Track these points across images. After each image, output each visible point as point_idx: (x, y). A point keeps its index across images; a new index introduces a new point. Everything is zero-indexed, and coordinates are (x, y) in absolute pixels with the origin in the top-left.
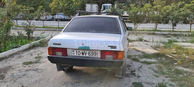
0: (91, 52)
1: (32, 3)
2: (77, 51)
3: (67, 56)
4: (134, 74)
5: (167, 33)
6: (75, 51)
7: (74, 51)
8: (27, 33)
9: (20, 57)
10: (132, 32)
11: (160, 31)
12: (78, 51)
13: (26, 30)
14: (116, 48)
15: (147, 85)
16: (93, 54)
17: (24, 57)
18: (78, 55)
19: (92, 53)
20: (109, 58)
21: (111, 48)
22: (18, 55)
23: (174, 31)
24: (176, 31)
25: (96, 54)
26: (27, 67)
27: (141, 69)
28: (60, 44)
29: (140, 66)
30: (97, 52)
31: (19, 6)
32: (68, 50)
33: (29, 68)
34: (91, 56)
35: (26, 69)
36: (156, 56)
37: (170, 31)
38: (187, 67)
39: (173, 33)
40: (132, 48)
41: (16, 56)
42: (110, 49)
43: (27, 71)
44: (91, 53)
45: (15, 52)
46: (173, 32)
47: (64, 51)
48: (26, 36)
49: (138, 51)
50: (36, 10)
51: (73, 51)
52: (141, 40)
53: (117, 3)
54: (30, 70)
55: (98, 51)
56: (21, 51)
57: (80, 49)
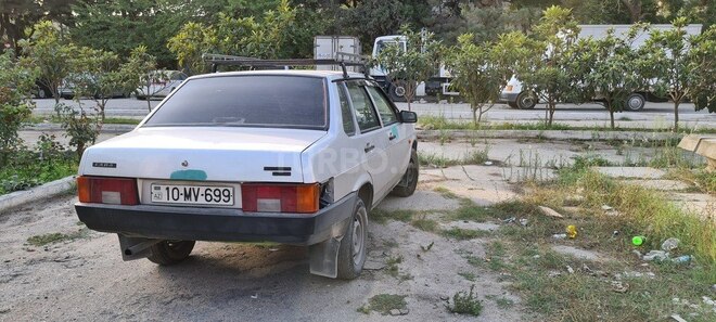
0: (213, 189)
1: (129, 39)
2: (168, 189)
3: (138, 203)
4: (395, 269)
5: (587, 135)
6: (163, 188)
7: (159, 188)
8: (72, 140)
9: (29, 220)
10: (463, 134)
11: (565, 129)
12: (171, 188)
13: (71, 131)
14: (289, 174)
15: (421, 303)
16: (220, 196)
17: (43, 220)
18: (171, 200)
19: (217, 193)
20: (270, 206)
21: (274, 174)
22: (23, 215)
23: (618, 129)
24: (622, 130)
25: (228, 196)
26: (40, 252)
27: (428, 254)
28: (114, 166)
29: (426, 246)
30: (231, 189)
31: (67, 49)
32: (139, 183)
33: (44, 254)
34: (213, 202)
35: (30, 256)
36: (505, 210)
37: (601, 129)
38: (591, 247)
39: (610, 135)
40: (436, 186)
41: (14, 218)
42: (269, 177)
43: (32, 262)
44: (212, 193)
45: (15, 202)
46: (611, 133)
47: (128, 186)
48: (70, 152)
49: (451, 196)
50: (125, 62)
51: (156, 188)
52: (480, 160)
53: (408, 32)
54: (43, 260)
55: (235, 185)
56: (37, 201)
57: (176, 179)
